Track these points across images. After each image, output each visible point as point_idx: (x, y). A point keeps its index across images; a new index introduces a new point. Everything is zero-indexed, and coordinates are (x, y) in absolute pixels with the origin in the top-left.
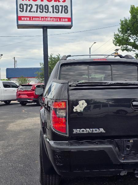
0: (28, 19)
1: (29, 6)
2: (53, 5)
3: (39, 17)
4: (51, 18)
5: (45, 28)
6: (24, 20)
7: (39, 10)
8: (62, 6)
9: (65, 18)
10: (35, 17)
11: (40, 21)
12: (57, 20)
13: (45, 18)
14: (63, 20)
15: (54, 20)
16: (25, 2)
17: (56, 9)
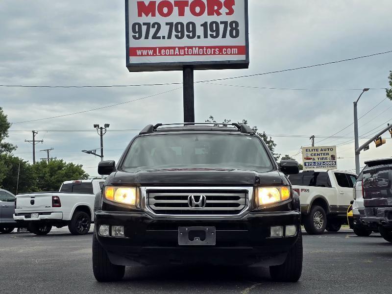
0: (151, 52)
1: (153, 27)
2: (206, 23)
3: (174, 48)
4: (200, 48)
5: (189, 70)
6: (142, 55)
7: (174, 33)
8: (225, 23)
9: (231, 47)
10: (165, 48)
11: (177, 55)
12: (214, 51)
13: (186, 49)
14: (227, 51)
15: (206, 52)
16: (144, 19)
17: (212, 30)
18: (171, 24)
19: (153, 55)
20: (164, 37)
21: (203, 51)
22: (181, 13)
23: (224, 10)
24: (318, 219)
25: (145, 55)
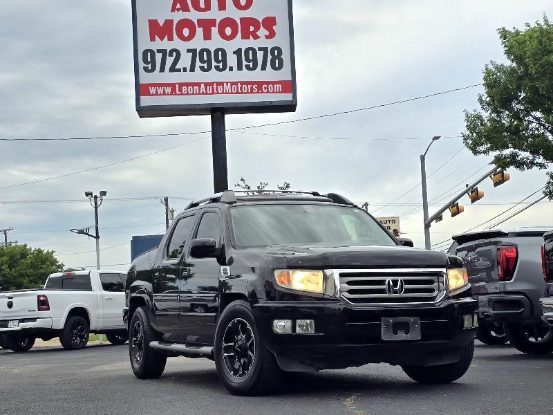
0: (168, 90)
1: (171, 55)
3: (199, 85)
4: (232, 83)
5: (219, 114)
6: (157, 94)
7: (198, 64)
8: (265, 50)
9: (273, 83)
10: (187, 85)
11: (203, 93)
12: (252, 88)
13: (215, 86)
14: (267, 88)
15: (241, 89)
16: (159, 44)
17: (247, 60)
18: (193, 51)
19: (171, 94)
20: (185, 70)
21: (237, 88)
22: (207, 36)
23: (262, 32)
25: (161, 94)
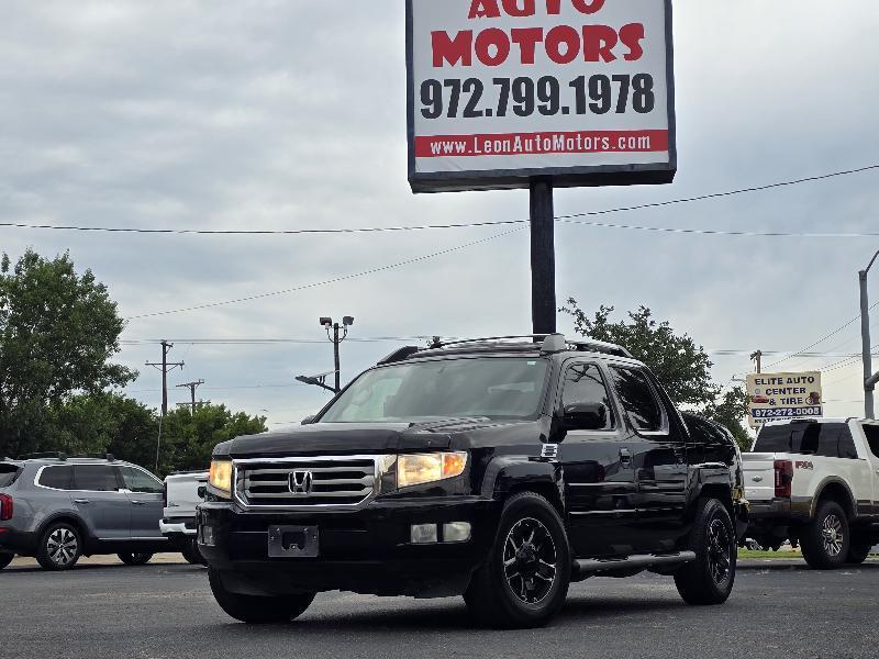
0: (461, 147)
1: (466, 89)
2: (581, 79)
3: (511, 137)
4: (568, 135)
5: (543, 186)
6: (442, 153)
7: (511, 102)
8: (623, 79)
9: (637, 134)
10: (493, 138)
11: (518, 152)
12: (600, 143)
14: (627, 143)
15: (582, 145)
16: (448, 71)
17: (594, 95)
18: (504, 82)
19: (466, 154)
20: (489, 113)
21: (575, 142)
22: (527, 57)
23: (620, 49)
24: (832, 532)
25: (448, 154)
